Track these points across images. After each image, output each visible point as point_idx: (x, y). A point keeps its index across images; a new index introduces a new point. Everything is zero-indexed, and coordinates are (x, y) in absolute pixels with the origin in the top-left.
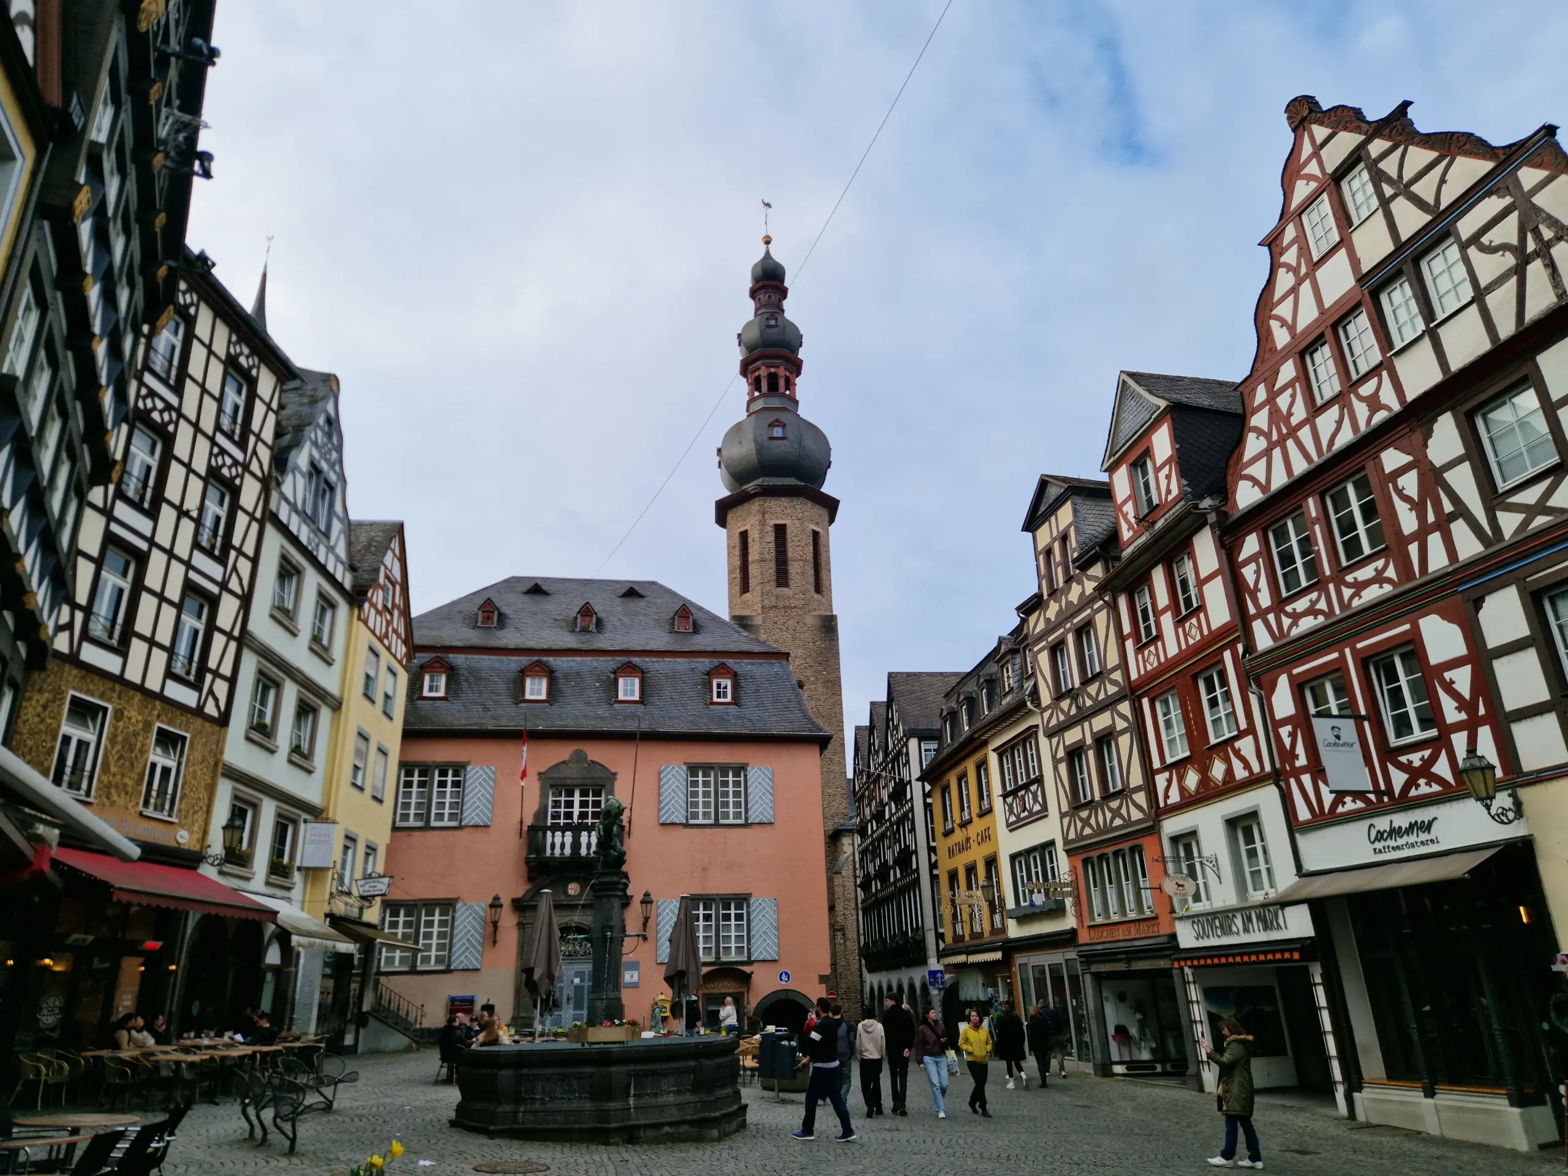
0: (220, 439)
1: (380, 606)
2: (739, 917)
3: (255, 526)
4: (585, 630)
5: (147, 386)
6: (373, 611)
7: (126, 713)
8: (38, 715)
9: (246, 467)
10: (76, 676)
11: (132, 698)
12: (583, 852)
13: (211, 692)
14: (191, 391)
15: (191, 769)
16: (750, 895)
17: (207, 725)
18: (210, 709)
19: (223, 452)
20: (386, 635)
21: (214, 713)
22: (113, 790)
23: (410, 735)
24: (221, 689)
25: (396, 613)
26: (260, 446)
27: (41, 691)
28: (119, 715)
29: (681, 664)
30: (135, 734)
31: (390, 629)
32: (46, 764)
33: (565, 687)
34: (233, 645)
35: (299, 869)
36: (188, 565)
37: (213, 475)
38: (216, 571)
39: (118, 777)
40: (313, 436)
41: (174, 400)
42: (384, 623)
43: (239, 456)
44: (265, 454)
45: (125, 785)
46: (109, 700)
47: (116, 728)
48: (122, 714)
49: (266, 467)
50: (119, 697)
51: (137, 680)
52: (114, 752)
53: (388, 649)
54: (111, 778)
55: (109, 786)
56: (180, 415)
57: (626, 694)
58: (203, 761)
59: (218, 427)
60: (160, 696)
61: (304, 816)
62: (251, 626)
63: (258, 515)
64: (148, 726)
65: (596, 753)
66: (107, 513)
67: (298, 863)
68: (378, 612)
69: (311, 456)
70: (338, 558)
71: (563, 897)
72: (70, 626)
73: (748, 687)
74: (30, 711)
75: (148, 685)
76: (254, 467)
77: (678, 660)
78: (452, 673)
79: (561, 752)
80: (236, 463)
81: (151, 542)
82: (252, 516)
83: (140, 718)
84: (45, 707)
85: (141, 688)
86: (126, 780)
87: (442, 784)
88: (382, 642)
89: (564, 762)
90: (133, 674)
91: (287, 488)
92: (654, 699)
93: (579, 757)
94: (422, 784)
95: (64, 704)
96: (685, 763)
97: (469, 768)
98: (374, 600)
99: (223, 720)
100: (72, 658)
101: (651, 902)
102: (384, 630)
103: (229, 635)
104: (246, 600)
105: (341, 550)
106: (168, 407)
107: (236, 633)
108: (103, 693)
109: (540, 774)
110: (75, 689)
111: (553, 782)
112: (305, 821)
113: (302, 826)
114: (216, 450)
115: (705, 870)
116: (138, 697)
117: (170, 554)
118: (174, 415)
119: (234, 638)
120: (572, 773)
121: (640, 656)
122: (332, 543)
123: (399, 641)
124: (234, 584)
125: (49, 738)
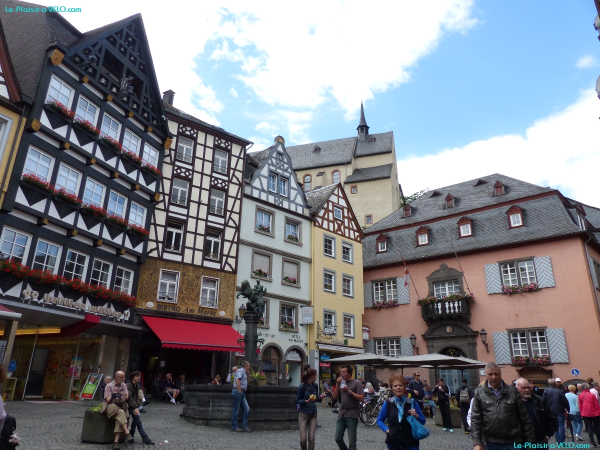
0: (214, 175)
1: (331, 218)
2: (542, 340)
3: (238, 202)
4: (450, 207)
5: (177, 166)
6: (325, 223)
7: (187, 274)
8: (149, 278)
9: (230, 181)
10: (162, 264)
11: (189, 268)
12: (448, 311)
13: (226, 262)
14: (198, 163)
15: (222, 290)
16: (546, 327)
17: (227, 274)
18: (227, 268)
19: (216, 179)
20: (339, 229)
21: (231, 270)
22: (185, 299)
23: (367, 270)
24: (232, 261)
25: (346, 220)
26: (237, 173)
27: (149, 270)
28: (183, 275)
29: (494, 212)
30: (193, 280)
31: (342, 227)
32: (155, 292)
33: (436, 235)
34: (235, 245)
35: (301, 325)
36: (207, 221)
37: (213, 187)
38: (222, 221)
39: (188, 295)
40: (270, 162)
41: (190, 167)
42: (336, 225)
43: (226, 178)
44: (239, 175)
45: (191, 297)
46: (179, 270)
47: (183, 279)
48: (186, 274)
49: (240, 180)
50: (183, 268)
51: (190, 262)
52: (184, 287)
53: (343, 235)
54: (184, 295)
55: (183, 298)
56: (193, 171)
57: (464, 233)
58: (228, 287)
59: (213, 171)
60: (202, 266)
61: (300, 305)
62: (242, 237)
63: (239, 196)
64: (198, 278)
65: (452, 264)
66: (167, 210)
67: (300, 322)
68: (329, 221)
69: (269, 169)
70: (297, 204)
71: (445, 334)
72: (157, 248)
73: (531, 215)
74: (145, 276)
75: (195, 263)
76: (234, 180)
77: (492, 210)
78: (388, 239)
79: (435, 267)
80: (224, 181)
81: (188, 216)
82: (236, 198)
83: (194, 275)
84: (151, 275)
85: (192, 265)
86: (191, 295)
87: (390, 288)
88: (336, 233)
89: (437, 271)
90: (188, 260)
91: (256, 183)
92: (480, 232)
93: (444, 267)
94: (382, 289)
95: (159, 273)
96: (498, 262)
97: (397, 279)
98: (326, 217)
99: (235, 272)
100: (160, 258)
101: (486, 334)
102: (336, 228)
103: (232, 242)
104: (238, 229)
105: (299, 200)
106: (188, 170)
107: (236, 240)
108: (176, 268)
109: (427, 278)
110: (162, 268)
111: (433, 281)
112: (301, 307)
113: (300, 309)
114: (213, 179)
115: (517, 315)
116: (191, 268)
117: (197, 218)
118: (191, 172)
119: (235, 243)
120: (442, 275)
121: (471, 213)
122: (292, 199)
123: (352, 232)
124: (231, 223)
125: (154, 284)
